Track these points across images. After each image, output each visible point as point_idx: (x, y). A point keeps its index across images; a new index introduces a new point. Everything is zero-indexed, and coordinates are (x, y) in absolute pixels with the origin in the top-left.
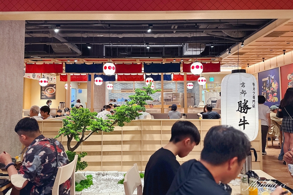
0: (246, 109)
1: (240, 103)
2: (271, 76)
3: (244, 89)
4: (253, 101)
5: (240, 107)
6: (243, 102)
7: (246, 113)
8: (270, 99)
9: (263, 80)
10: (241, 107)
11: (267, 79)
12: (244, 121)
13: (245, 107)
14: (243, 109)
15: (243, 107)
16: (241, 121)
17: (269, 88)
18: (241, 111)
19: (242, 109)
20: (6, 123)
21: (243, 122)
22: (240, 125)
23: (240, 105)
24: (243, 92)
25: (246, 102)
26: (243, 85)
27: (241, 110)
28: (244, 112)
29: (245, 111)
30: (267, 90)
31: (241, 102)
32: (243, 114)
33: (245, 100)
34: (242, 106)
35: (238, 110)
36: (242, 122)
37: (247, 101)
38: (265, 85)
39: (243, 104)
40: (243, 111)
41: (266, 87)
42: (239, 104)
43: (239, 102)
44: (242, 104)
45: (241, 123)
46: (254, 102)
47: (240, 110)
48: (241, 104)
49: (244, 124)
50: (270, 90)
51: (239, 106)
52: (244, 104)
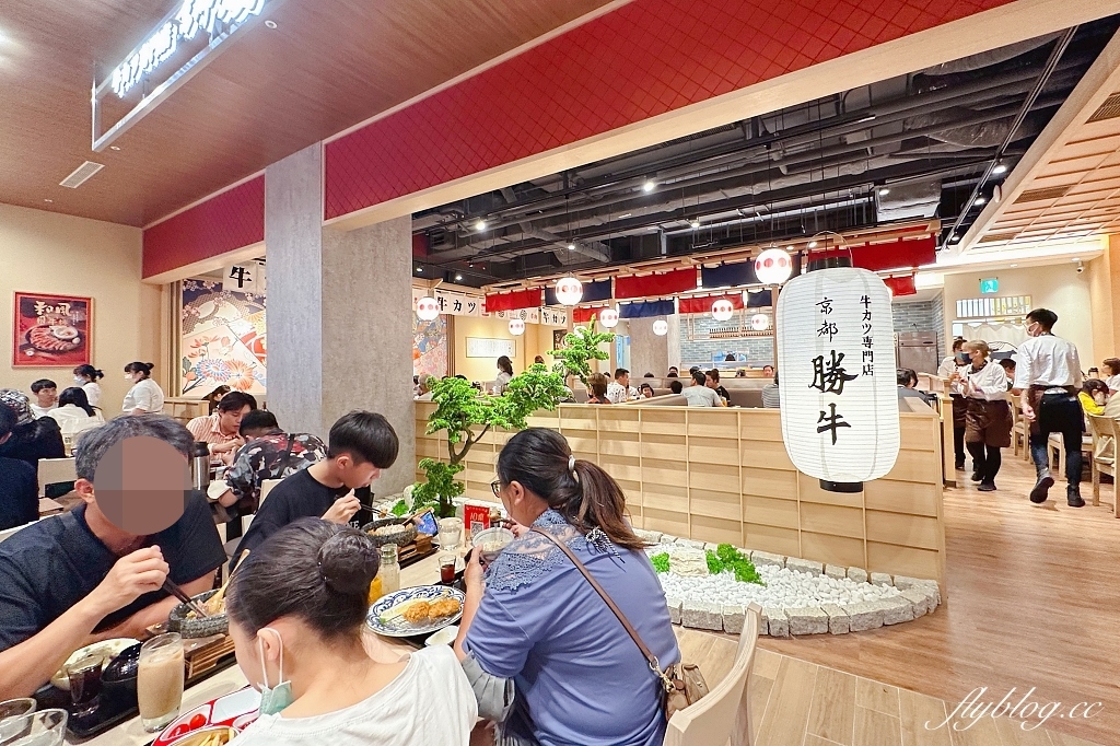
0: (838, 381)
1: (818, 362)
3: (830, 318)
4: (865, 354)
5: (819, 375)
6: (828, 358)
7: (839, 392)
10: (823, 376)
12: (834, 417)
13: (836, 375)
14: (829, 381)
15: (826, 375)
16: (822, 418)
18: (822, 388)
19: (826, 379)
20: (376, 403)
21: (830, 422)
22: (821, 430)
23: (818, 369)
24: (828, 329)
25: (837, 358)
26: (826, 306)
27: (823, 383)
28: (831, 389)
29: (836, 387)
31: (821, 358)
32: (831, 397)
33: (833, 352)
34: (825, 372)
35: (814, 385)
36: (827, 419)
37: (842, 356)
39: (828, 364)
40: (828, 385)
42: (816, 366)
43: (814, 361)
44: (825, 367)
45: (824, 423)
46: (868, 358)
47: (818, 383)
48: (821, 365)
49: (833, 426)
51: (816, 372)
52: (831, 366)
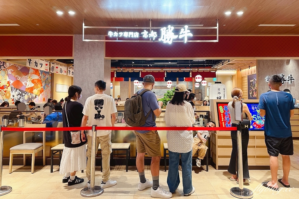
2: (255, 79)
8: (254, 95)
9: (251, 81)
11: (253, 81)
17: (254, 87)
30: (253, 88)
38: (251, 85)
41: (252, 86)
50: (254, 88)
